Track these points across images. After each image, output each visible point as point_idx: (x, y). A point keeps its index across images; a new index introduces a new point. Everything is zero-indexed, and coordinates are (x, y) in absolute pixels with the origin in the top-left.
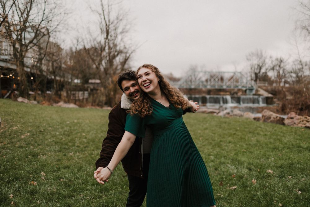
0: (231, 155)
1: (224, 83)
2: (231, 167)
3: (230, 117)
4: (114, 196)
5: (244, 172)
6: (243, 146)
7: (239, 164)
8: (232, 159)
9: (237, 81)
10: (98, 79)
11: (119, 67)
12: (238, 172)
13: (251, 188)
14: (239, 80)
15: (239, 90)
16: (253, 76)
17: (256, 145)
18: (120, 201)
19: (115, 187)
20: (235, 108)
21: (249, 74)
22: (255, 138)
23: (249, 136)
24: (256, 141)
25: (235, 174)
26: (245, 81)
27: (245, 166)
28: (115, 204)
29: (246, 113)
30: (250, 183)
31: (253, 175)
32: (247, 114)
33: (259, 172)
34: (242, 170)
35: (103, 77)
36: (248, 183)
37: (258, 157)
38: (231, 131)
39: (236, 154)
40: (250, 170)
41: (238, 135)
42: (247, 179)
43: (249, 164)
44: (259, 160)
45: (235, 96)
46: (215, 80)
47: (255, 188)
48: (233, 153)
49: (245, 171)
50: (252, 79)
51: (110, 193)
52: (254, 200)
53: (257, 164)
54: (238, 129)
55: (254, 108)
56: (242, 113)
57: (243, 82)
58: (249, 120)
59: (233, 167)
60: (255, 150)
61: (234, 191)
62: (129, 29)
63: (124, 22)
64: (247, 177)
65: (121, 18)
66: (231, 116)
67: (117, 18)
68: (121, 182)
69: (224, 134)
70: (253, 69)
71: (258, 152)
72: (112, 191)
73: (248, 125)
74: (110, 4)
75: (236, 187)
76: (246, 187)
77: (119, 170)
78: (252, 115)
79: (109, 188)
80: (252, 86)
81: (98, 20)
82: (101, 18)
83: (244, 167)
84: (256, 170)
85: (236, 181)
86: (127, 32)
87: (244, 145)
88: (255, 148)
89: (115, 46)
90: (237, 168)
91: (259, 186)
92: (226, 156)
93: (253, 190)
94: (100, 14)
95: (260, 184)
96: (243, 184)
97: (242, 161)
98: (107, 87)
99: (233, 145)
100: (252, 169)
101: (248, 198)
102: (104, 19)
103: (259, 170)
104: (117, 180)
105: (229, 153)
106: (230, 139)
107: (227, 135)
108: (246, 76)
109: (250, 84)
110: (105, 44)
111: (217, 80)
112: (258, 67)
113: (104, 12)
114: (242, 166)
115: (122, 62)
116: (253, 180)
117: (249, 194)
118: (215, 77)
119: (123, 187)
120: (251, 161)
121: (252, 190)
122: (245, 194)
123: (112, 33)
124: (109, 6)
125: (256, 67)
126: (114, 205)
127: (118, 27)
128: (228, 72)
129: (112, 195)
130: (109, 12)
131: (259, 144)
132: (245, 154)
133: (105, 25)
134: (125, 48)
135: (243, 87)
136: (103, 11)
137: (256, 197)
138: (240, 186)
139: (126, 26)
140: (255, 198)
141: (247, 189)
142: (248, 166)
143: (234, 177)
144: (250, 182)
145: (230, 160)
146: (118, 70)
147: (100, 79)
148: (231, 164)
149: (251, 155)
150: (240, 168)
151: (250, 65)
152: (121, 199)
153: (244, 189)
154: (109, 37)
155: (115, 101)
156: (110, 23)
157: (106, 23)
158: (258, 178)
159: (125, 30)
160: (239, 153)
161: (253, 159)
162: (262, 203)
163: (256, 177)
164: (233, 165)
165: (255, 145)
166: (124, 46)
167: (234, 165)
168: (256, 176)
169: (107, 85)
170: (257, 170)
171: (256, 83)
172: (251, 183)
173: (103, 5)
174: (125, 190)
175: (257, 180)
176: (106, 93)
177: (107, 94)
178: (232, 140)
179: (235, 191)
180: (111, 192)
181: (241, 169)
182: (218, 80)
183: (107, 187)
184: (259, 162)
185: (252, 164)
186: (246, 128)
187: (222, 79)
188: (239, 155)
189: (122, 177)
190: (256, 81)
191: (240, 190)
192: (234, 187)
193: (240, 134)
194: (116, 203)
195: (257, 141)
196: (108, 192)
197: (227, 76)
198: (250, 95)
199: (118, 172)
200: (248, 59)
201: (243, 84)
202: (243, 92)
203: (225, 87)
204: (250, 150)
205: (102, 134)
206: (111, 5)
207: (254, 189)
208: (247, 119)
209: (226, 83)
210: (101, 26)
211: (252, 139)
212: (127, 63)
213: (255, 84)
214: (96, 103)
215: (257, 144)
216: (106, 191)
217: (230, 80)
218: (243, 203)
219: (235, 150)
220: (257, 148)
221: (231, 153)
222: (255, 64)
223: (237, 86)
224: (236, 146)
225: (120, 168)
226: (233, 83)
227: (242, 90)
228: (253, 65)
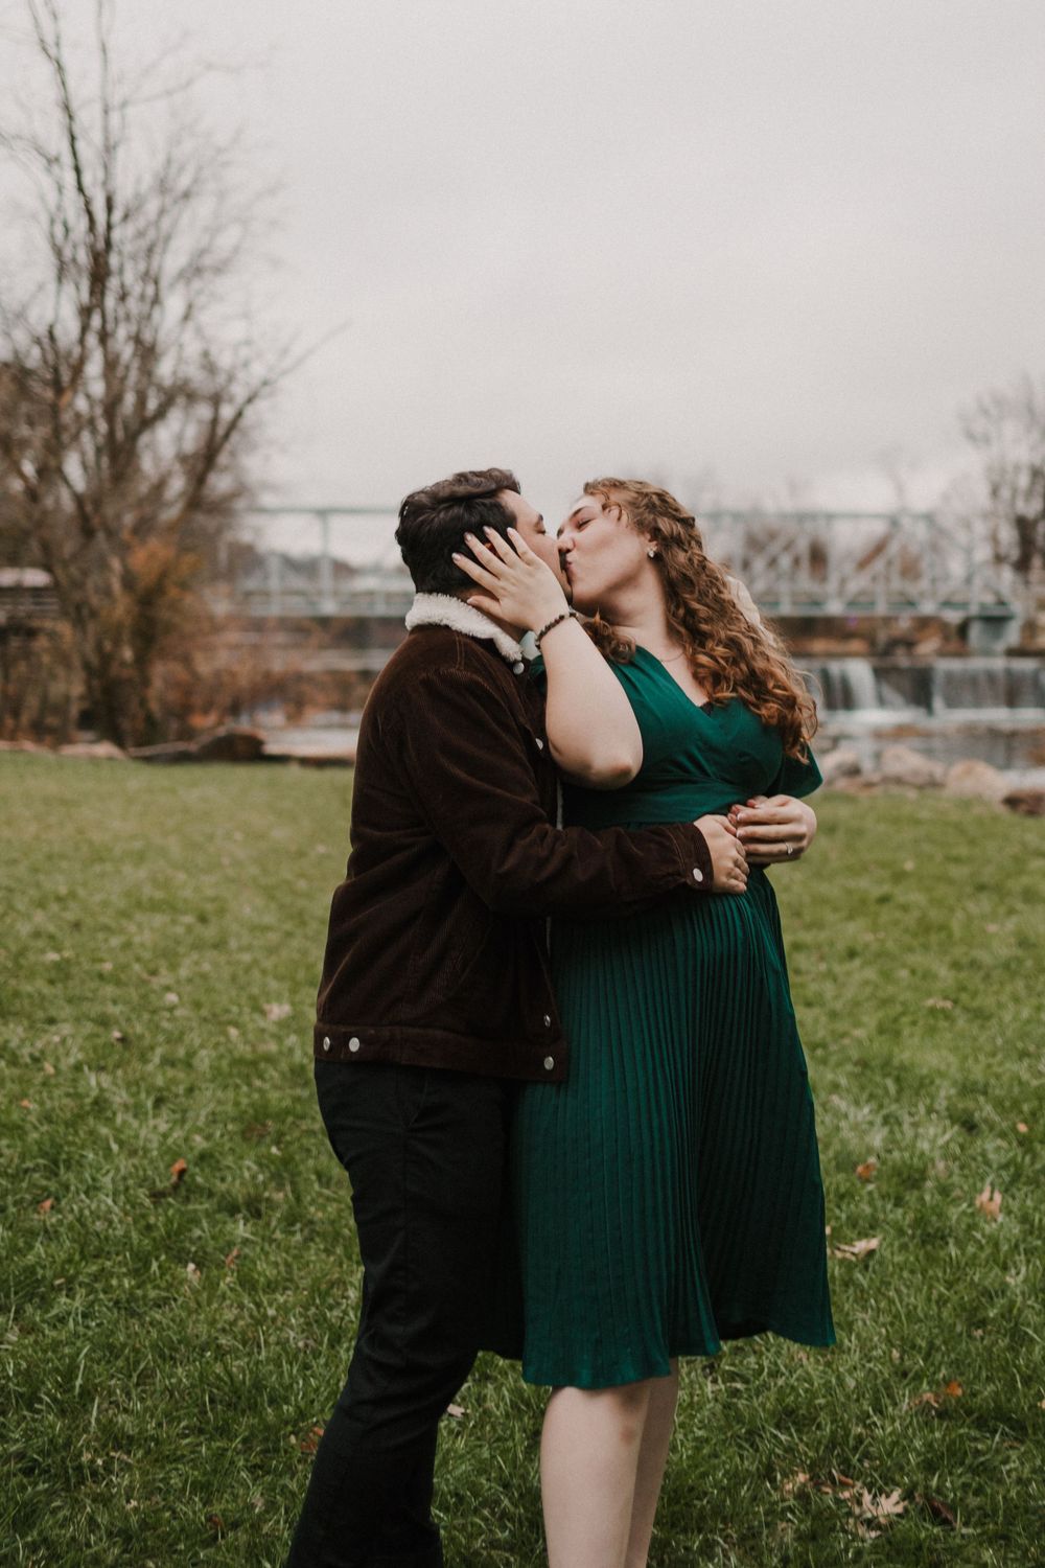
0: (859, 1033)
1: (832, 585)
2: (852, 1111)
3: (864, 795)
4: (81, 1330)
5: (933, 1141)
6: (935, 977)
7: (900, 1091)
8: (864, 1064)
9: (910, 570)
10: (34, 565)
11: (177, 485)
12: (892, 1142)
13: (971, 1249)
14: (924, 565)
15: (924, 623)
16: (1008, 535)
17: (1010, 968)
18: (120, 1363)
19: (94, 1268)
20: (900, 733)
21: (981, 528)
22: (1011, 924)
23: (972, 907)
24: (1012, 940)
25: (872, 1160)
26: (956, 567)
27: (941, 1104)
28: (79, 1382)
29: (958, 769)
30: (964, 1213)
31: (987, 1163)
32: (969, 772)
33: (1025, 1142)
34: (921, 1130)
35: (68, 548)
36: (954, 1213)
37: (1020, 1045)
38: (863, 883)
39: (889, 1030)
40: (970, 1126)
41: (905, 908)
42: (944, 1191)
43: (967, 1089)
44: (1026, 1062)
45: (902, 659)
46: (773, 562)
47: (996, 1245)
48: (871, 1019)
49: (933, 1138)
50: (999, 559)
51: (54, 1312)
52: (982, 1323)
53: (1016, 1090)
54: (909, 866)
55: (1012, 736)
56: (938, 769)
57: (947, 577)
58: (977, 810)
59: (866, 1110)
60: (1004, 998)
61: (861, 1266)
62: (236, 250)
63: (203, 208)
64: (950, 1176)
65: (184, 182)
66: (869, 785)
67: (162, 186)
68: (134, 1235)
69: (821, 901)
70: (1005, 493)
71: (1025, 1013)
72: (71, 1294)
73: (972, 842)
74: (116, 100)
75: (874, 1243)
76: (939, 1242)
77: (133, 1153)
78: (1000, 782)
79: (49, 1274)
80: (1001, 603)
81: (42, 198)
82: (60, 189)
83: (930, 1110)
84: (1004, 1125)
85: (879, 1203)
86: (219, 270)
87: (943, 971)
88: (1008, 988)
89: (147, 353)
90: (886, 1121)
91: (1016, 1231)
92: (824, 1046)
93: (983, 1256)
94: (52, 161)
95: (1025, 1219)
96: (920, 1222)
97: (925, 1071)
98: (94, 614)
99: (870, 973)
100: (986, 1121)
101: (945, 1314)
102: (81, 189)
103: (1022, 1128)
104: (111, 1223)
105: (841, 1026)
106: (855, 931)
107: (836, 909)
108: (962, 537)
109: (987, 587)
110: (82, 341)
111: (785, 562)
112: (1033, 484)
113: (81, 145)
114: (922, 1109)
115: (195, 456)
116: (986, 1195)
117: (956, 1287)
118: (774, 548)
119: (147, 1265)
120: (978, 1073)
121: (975, 1256)
122: (931, 1287)
123: (126, 272)
124: (106, 112)
125: (1024, 480)
126: (77, 1390)
127: (168, 238)
128: (855, 516)
129: (71, 1324)
130: (109, 149)
131: (1029, 963)
132: (943, 1024)
133: (84, 223)
134: (210, 367)
135: (947, 604)
136: (73, 138)
137: (1001, 1301)
138: (901, 1232)
139: (214, 230)
140: (991, 1315)
141: (942, 1254)
142: (960, 1106)
143: (868, 1181)
144: (965, 1205)
145: (849, 1067)
146: (169, 505)
147: (48, 568)
148: (855, 1090)
149: (982, 1027)
150: (907, 1120)
151: (989, 469)
152: (124, 1346)
153: (928, 1256)
154: (110, 301)
155: (143, 702)
156: (117, 216)
157: (90, 213)
158: (1016, 1178)
159: (207, 261)
160: (905, 1020)
161: (994, 1055)
162: (1032, 1340)
163: (1004, 1173)
164: (865, 1096)
165: (1006, 966)
166: (206, 354)
167: (872, 1097)
168: (1005, 1167)
169: (95, 600)
170: (1014, 1129)
171: (1027, 583)
172: (972, 1214)
173: (74, 105)
174: (157, 1287)
175: (1006, 1191)
176: (89, 648)
177: (95, 660)
178: (869, 937)
179: (866, 1267)
180: (63, 1300)
181: (915, 1125)
182: (797, 561)
183: (40, 1272)
184: (1025, 1076)
185: (985, 1093)
186: (957, 860)
187: (818, 557)
188: (906, 1032)
189: (147, 1202)
190: (1022, 566)
191: (898, 1259)
192: (861, 1246)
193: (917, 897)
194: (86, 1380)
195: (1023, 942)
196: (45, 1303)
197: (846, 539)
198: (987, 653)
199: (125, 1164)
200: (971, 436)
201: (944, 590)
202: (946, 639)
203: (834, 608)
204: (975, 1004)
205: (39, 917)
206: (124, 105)
207: (988, 1250)
208: (965, 804)
209: (843, 581)
210: (59, 231)
211: (992, 928)
212: (223, 459)
213: (1021, 588)
214: (25, 719)
215: (1020, 961)
216: (30, 1297)
217: (864, 564)
218: (913, 1347)
219: (885, 1002)
220: (1020, 984)
221: (858, 1024)
222: (1017, 468)
223: (911, 603)
224: (887, 976)
225: (137, 1137)
226: (888, 579)
227: (943, 626)
228: (1003, 471)
